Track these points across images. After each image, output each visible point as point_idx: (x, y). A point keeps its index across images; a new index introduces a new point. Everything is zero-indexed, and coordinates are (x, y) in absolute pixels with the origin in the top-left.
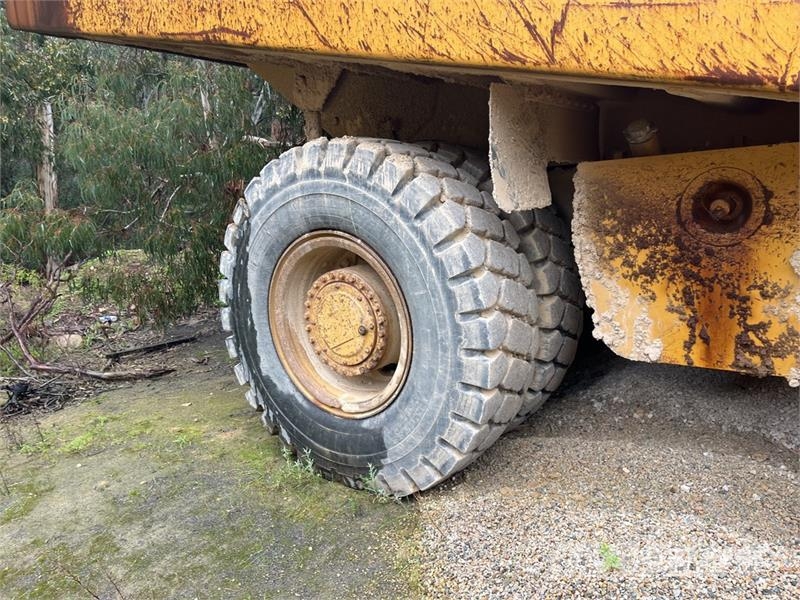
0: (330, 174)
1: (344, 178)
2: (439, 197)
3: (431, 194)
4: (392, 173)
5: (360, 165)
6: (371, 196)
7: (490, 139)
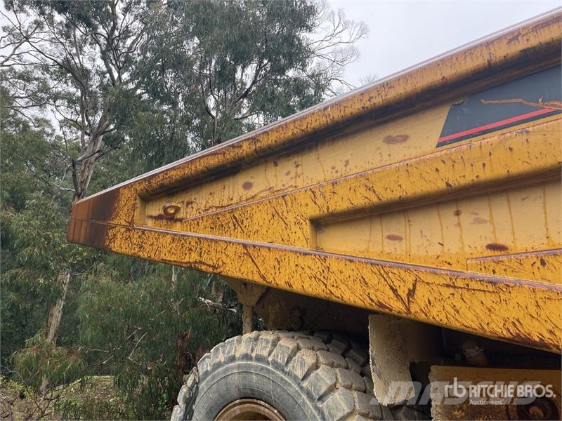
0: (259, 359)
1: (268, 363)
2: (335, 384)
3: (330, 383)
4: (302, 363)
5: (280, 356)
6: (286, 379)
7: (370, 351)
